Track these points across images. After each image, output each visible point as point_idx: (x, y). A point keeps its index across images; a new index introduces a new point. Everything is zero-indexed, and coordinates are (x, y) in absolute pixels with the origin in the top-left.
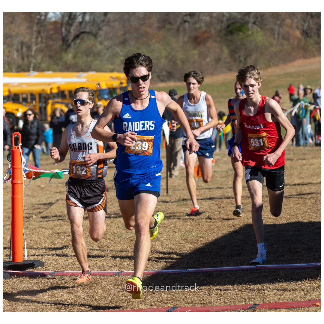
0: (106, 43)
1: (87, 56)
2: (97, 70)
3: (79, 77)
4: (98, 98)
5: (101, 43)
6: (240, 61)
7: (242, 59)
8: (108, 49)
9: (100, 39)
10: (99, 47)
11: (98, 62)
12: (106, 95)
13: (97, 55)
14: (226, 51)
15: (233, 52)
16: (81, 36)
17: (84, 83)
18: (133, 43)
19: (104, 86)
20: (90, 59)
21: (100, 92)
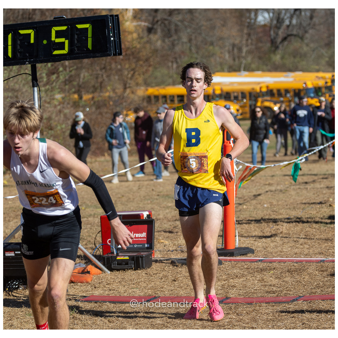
0: (312, 45)
1: (295, 57)
2: (303, 70)
3: (286, 77)
5: (307, 45)
8: (313, 51)
9: (306, 41)
10: (305, 49)
11: (304, 63)
12: (312, 93)
13: (303, 56)
16: (289, 39)
17: (292, 82)
19: (310, 86)
20: (297, 59)
21: (307, 90)
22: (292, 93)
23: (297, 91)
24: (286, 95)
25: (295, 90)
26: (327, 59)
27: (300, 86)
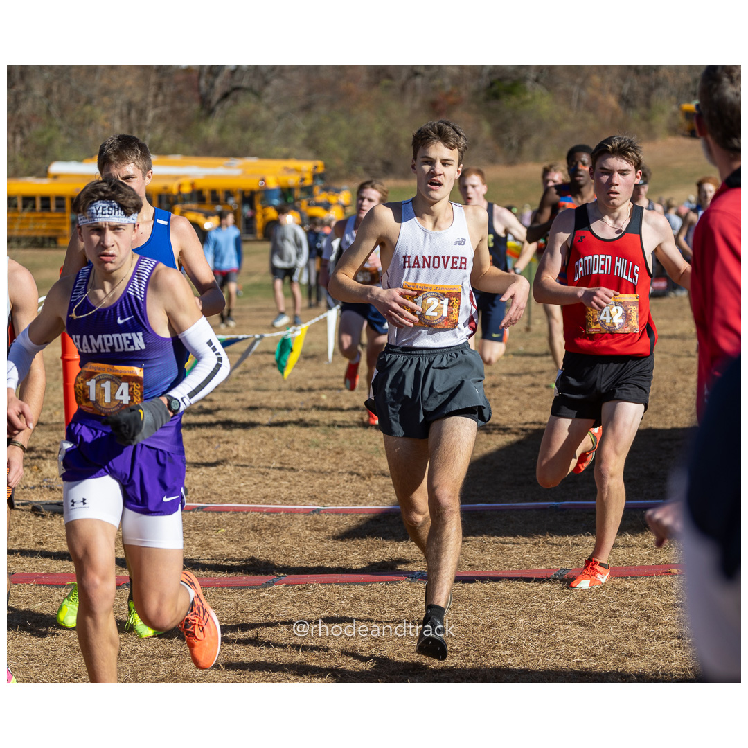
0: (277, 109)
1: (244, 130)
2: (262, 155)
3: (228, 166)
4: (261, 203)
5: (269, 107)
6: (511, 147)
7: (514, 142)
8: (280, 118)
9: (267, 100)
10: (264, 114)
11: (262, 141)
12: (277, 199)
13: (259, 128)
14: (486, 128)
15: (500, 130)
16: (234, 94)
17: (238, 177)
18: (323, 109)
19: (272, 184)
20: (248, 135)
21: (266, 193)
22: (238, 198)
23: (247, 194)
24: (226, 200)
25: (243, 193)
26: (304, 135)
27: (252, 184)
